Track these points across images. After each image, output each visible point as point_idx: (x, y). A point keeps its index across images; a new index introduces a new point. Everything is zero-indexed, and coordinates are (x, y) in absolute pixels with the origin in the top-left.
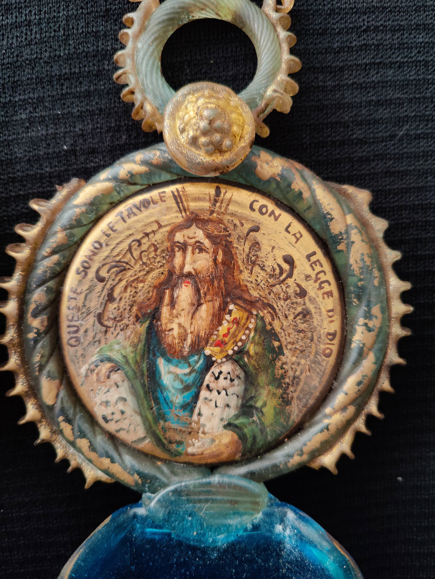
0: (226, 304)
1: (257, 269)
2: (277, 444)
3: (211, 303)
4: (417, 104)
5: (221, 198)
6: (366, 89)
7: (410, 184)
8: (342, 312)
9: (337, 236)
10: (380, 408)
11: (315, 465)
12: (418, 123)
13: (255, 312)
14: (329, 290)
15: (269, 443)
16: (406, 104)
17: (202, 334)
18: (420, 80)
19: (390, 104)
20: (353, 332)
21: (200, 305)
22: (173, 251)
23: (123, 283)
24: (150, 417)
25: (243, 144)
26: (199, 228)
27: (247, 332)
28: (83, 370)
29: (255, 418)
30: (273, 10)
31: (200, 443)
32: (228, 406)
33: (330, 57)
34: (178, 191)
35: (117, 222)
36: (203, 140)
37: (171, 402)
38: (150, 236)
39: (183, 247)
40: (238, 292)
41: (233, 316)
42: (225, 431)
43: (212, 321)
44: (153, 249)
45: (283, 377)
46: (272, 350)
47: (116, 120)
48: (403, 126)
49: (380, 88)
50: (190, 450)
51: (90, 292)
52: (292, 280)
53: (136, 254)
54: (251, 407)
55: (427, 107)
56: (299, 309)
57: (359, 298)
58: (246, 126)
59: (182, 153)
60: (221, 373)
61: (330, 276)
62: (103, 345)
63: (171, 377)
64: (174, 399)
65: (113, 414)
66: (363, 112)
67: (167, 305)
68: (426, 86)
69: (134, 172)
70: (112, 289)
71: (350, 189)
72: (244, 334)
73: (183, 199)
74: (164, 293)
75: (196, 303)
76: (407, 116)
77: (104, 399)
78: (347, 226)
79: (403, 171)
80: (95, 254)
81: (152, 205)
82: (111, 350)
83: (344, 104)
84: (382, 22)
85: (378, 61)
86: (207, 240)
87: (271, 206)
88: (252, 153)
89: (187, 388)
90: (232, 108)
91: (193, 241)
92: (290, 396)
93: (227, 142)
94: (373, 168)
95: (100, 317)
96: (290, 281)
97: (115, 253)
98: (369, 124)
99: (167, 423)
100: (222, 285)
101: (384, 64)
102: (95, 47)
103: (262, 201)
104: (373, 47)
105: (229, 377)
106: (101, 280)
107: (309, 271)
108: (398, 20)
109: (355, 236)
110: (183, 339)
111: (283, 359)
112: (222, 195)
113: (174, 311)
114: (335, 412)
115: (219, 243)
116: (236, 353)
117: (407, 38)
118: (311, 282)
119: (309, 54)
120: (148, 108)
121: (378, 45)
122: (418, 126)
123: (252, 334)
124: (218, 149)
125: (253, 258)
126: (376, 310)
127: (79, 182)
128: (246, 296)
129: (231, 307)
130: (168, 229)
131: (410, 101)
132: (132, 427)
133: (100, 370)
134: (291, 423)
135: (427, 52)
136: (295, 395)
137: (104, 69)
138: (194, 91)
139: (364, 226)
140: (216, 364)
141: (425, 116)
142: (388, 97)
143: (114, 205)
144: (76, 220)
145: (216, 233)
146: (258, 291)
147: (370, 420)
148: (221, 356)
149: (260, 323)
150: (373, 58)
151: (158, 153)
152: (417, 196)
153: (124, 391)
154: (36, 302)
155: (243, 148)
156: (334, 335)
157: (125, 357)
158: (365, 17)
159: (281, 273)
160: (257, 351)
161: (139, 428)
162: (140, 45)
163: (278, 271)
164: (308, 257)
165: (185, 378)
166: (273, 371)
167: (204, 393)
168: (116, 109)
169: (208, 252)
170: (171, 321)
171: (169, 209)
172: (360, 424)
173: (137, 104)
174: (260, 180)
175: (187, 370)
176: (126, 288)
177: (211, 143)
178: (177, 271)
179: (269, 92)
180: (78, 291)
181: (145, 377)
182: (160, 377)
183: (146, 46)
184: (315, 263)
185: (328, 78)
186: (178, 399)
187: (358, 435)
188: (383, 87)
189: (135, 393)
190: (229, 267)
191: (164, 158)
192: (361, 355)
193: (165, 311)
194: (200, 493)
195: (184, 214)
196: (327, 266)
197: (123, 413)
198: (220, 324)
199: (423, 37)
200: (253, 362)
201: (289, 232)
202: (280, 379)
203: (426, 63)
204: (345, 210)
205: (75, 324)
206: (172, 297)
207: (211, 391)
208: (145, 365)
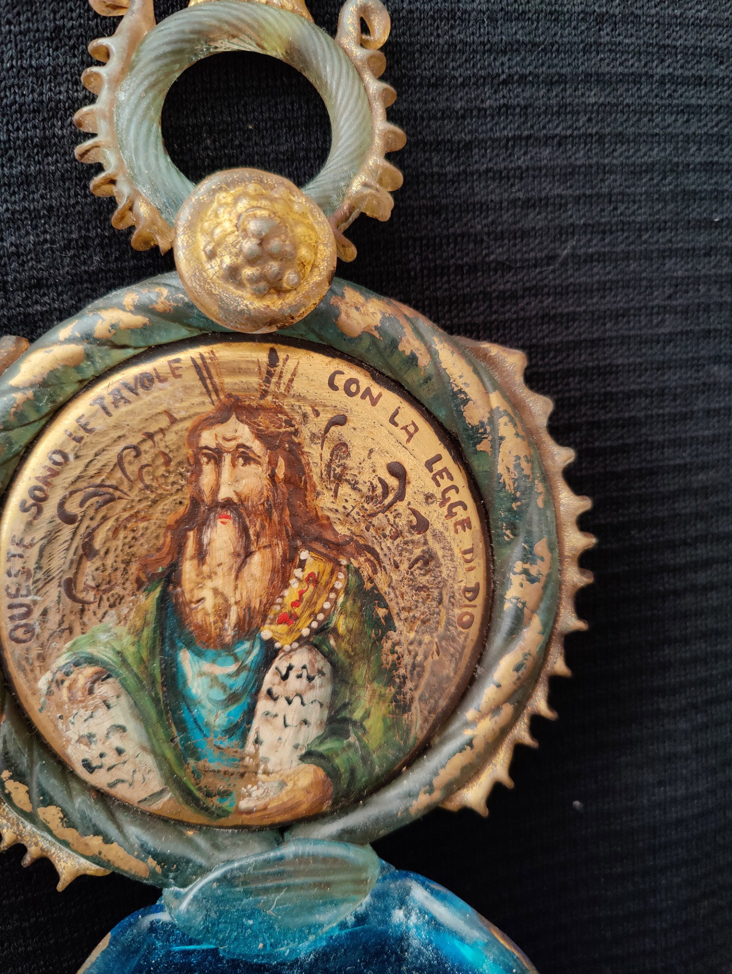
0: (295, 550)
1: (345, 489)
2: (391, 777)
3: (268, 550)
4: (588, 206)
5: (278, 369)
6: (509, 180)
7: (580, 334)
8: (487, 553)
9: (475, 429)
10: (552, 702)
11: (453, 805)
12: (589, 236)
13: (344, 562)
14: (464, 517)
15: (378, 778)
16: (570, 206)
17: (256, 604)
18: (591, 166)
19: (547, 205)
20: (505, 584)
21: (249, 554)
22: (198, 463)
23: (110, 523)
24: (169, 754)
25: (316, 278)
26: (242, 421)
27: (332, 596)
28: (42, 683)
29: (352, 739)
30: (356, 43)
31: (261, 791)
32: (305, 722)
33: (449, 125)
34: (202, 357)
35: (93, 415)
36: (248, 272)
37: (207, 725)
38: (157, 438)
39: (216, 456)
40: (314, 529)
41: (308, 571)
42: (303, 765)
43: (272, 581)
44: (161, 460)
45: (395, 666)
46: (376, 623)
47: (80, 228)
48: (566, 241)
49: (531, 179)
50: (244, 804)
51: (49, 542)
52: (405, 503)
53: (132, 470)
54: (345, 720)
55: (603, 210)
56: (418, 552)
57: (513, 527)
58: (321, 247)
59: (210, 294)
60: (290, 668)
61: (465, 495)
62: (78, 636)
63: (205, 681)
64: (211, 719)
65: (101, 756)
66: (505, 217)
67: (192, 558)
68: (600, 177)
69: (121, 325)
70: (91, 535)
71: (494, 350)
72: (328, 599)
73: (213, 371)
74: (185, 538)
75: (242, 552)
76: (572, 225)
77: (85, 732)
78: (491, 411)
79: (568, 314)
80: (55, 474)
81: (158, 385)
82: (94, 643)
83: (474, 204)
84: (531, 68)
85: (526, 133)
86: (257, 442)
87: (365, 381)
88: (331, 291)
89: (233, 698)
90: (297, 217)
91: (233, 444)
92: (408, 697)
93: (290, 276)
94: (523, 309)
95: (70, 586)
96: (401, 506)
97: (92, 471)
98: (515, 238)
99: (201, 763)
100: (287, 518)
101: (536, 139)
102: (36, 95)
103: (350, 372)
104: (518, 110)
105: (305, 674)
106: (69, 519)
107: (431, 488)
108: (556, 65)
109: (505, 429)
110: (223, 614)
111: (394, 635)
112: (281, 363)
113: (205, 569)
114: (482, 716)
115: (279, 447)
116: (314, 632)
117: (570, 95)
118: (435, 506)
119: (415, 119)
120: (142, 209)
121: (526, 107)
122: (590, 240)
123: (341, 600)
124: (274, 285)
125: (338, 470)
126: (541, 548)
127: (18, 342)
128: (329, 536)
129: (304, 555)
130: (188, 424)
131: (577, 200)
132: (138, 777)
133: (75, 681)
134: (411, 740)
135: (602, 120)
136: (417, 694)
137: (54, 135)
138: (228, 185)
139: (516, 410)
140: (281, 654)
141: (599, 224)
142: (543, 194)
143: (87, 384)
144: (15, 413)
145: (272, 429)
146: (348, 526)
147: (537, 722)
148: (290, 640)
149: (353, 579)
150: (519, 127)
151: (165, 292)
153: (121, 713)
155: (318, 285)
156: (475, 591)
157: (119, 653)
158: (505, 59)
159: (385, 494)
160: (350, 626)
161: (151, 775)
162: (122, 96)
163: (379, 491)
164: (429, 464)
165: (229, 682)
166: (379, 658)
167: (263, 705)
168: (79, 208)
169: (259, 463)
170: (200, 586)
171: (187, 389)
172: (522, 732)
173: (122, 203)
174: (342, 335)
175: (232, 668)
176: (116, 531)
177: (263, 277)
178: (207, 498)
179: (356, 186)
180: (27, 541)
181: (159, 687)
182: (185, 683)
183: (134, 99)
184: (440, 473)
185: (447, 161)
186: (219, 719)
187: (519, 749)
188: (534, 177)
189: (141, 716)
190: (297, 487)
191: (176, 300)
192: (519, 621)
193: (188, 568)
194: (266, 877)
195: (214, 397)
196: (460, 479)
197: (120, 752)
198: (286, 585)
199: (595, 94)
200: (344, 645)
201: (396, 425)
202: (391, 670)
203: (601, 138)
204: (488, 384)
205: (19, 600)
206: (199, 543)
207: (275, 699)
208: (156, 665)
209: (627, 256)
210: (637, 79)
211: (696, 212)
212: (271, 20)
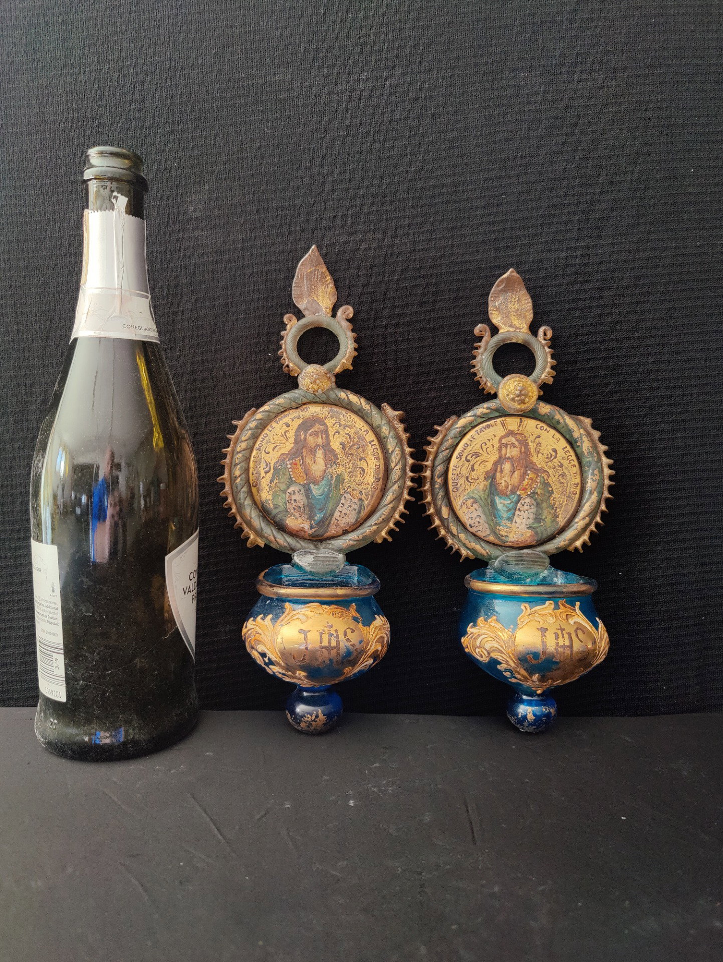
0: (526, 471)
1: (540, 455)
3: (519, 471)
4: (615, 376)
5: (522, 423)
6: (588, 370)
8: (581, 474)
9: (576, 439)
10: (602, 519)
11: (571, 548)
13: (540, 475)
14: (574, 464)
16: (609, 377)
18: (615, 365)
19: (601, 377)
20: (586, 483)
21: (514, 472)
22: (501, 447)
23: (479, 462)
24: (492, 524)
26: (513, 437)
27: (536, 484)
28: (460, 503)
29: (542, 524)
30: (543, 339)
32: (529, 518)
33: (570, 357)
34: (503, 421)
35: (475, 435)
37: (502, 517)
38: (491, 441)
39: (506, 446)
40: (532, 465)
41: (530, 476)
44: (492, 446)
45: (554, 504)
48: (608, 387)
51: (463, 466)
52: (557, 459)
53: (484, 449)
55: (620, 377)
56: (560, 473)
57: (588, 467)
58: (535, 392)
59: (506, 404)
60: (525, 503)
61: (574, 458)
63: (502, 505)
65: (474, 523)
66: (587, 381)
67: (499, 472)
69: (483, 412)
70: (473, 465)
71: (582, 418)
72: (535, 484)
73: (506, 424)
74: (498, 466)
75: (512, 471)
76: (610, 382)
78: (581, 434)
80: (465, 449)
81: (491, 427)
82: (473, 493)
83: (578, 378)
85: (593, 357)
86: (517, 442)
87: (545, 427)
88: (537, 403)
89: (509, 510)
90: (528, 385)
91: (510, 442)
93: (527, 400)
94: (594, 407)
95: (467, 478)
96: (555, 460)
97: (474, 449)
98: (591, 387)
99: (500, 527)
100: (524, 463)
101: (597, 358)
103: (541, 424)
105: (529, 505)
106: (468, 461)
107: (564, 455)
109: (585, 439)
110: (507, 487)
111: (554, 496)
113: (503, 475)
114: (581, 520)
115: (522, 443)
116: (532, 493)
118: (566, 460)
119: (560, 357)
120: (489, 384)
121: (593, 350)
122: (616, 386)
123: (539, 485)
124: (523, 402)
125: (538, 450)
126: (596, 472)
128: (535, 467)
129: (529, 472)
131: (611, 375)
132: (483, 529)
134: (559, 526)
135: (619, 351)
136: (560, 513)
138: (512, 378)
139: (589, 435)
140: (523, 499)
141: (619, 381)
142: (600, 374)
143: (473, 427)
144: (457, 434)
145: (521, 439)
147: (597, 525)
148: (525, 495)
149: (542, 479)
151: (494, 404)
152: (617, 421)
153: (480, 512)
154: (439, 471)
155: (534, 401)
156: (578, 485)
159: (551, 457)
160: (542, 492)
161: (487, 530)
162: (484, 357)
163: (549, 456)
164: (564, 449)
165: (508, 506)
166: (550, 501)
167: (517, 513)
169: (517, 448)
170: (501, 479)
171: (499, 429)
172: (593, 527)
173: (482, 383)
174: (540, 415)
175: (509, 502)
176: (480, 465)
177: (520, 400)
178: (504, 456)
179: (543, 376)
180: (457, 466)
181: (490, 506)
182: (497, 505)
183: (486, 358)
184: (567, 451)
185: (569, 366)
186: (505, 515)
187: (592, 533)
188: (596, 369)
189: (485, 514)
190: (527, 454)
191: (497, 406)
192: (591, 493)
193: (498, 474)
196: (572, 453)
197: (479, 522)
198: (524, 480)
201: (554, 438)
203: (618, 357)
204: (580, 427)
205: (456, 481)
206: (501, 468)
207: (521, 511)
208: (489, 500)
209: (628, 391)
210: (629, 338)
211: (652, 376)
212: (521, 336)
